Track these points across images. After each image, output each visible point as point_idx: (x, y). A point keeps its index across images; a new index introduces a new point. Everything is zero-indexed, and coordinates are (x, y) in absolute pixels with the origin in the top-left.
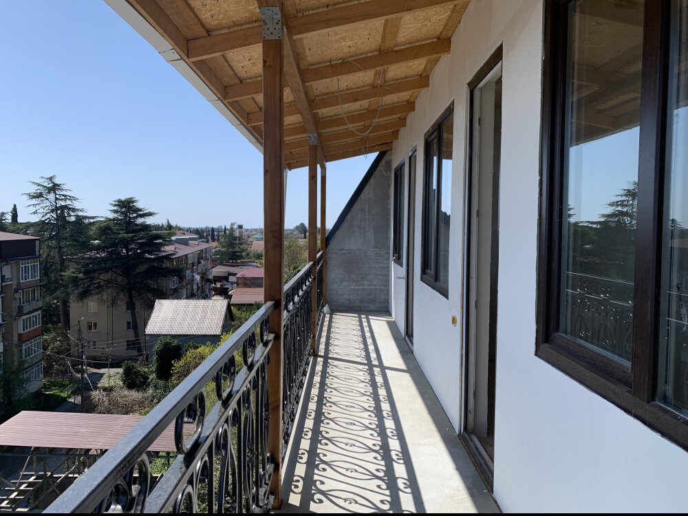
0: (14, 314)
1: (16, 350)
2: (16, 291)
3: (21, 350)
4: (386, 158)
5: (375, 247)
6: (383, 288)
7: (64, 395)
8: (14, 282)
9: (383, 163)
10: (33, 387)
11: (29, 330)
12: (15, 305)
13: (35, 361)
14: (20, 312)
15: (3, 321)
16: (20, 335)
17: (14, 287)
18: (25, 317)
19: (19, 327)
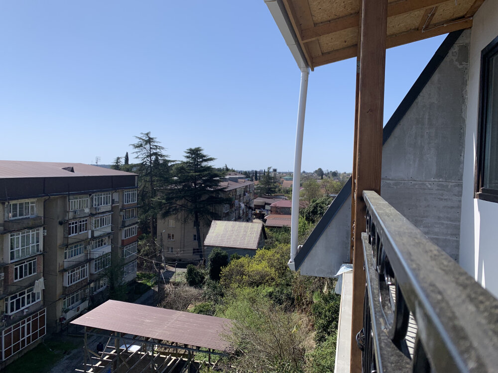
0: (120, 226)
1: (120, 252)
2: (121, 210)
3: (123, 251)
4: (461, 41)
5: (439, 175)
7: (149, 284)
8: (120, 205)
10: (128, 278)
11: (128, 237)
12: (120, 220)
13: (132, 259)
14: (124, 226)
15: (112, 231)
16: (123, 241)
17: (120, 207)
18: (126, 228)
19: (122, 236)
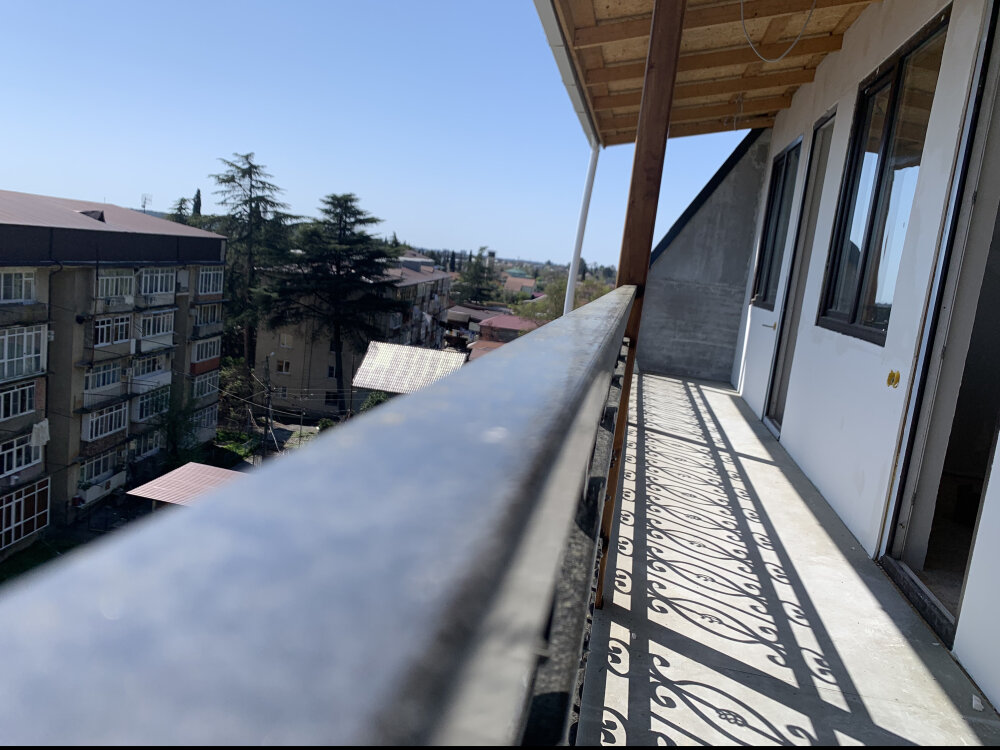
0: (188, 336)
1: (186, 383)
2: (193, 306)
3: (193, 385)
4: (762, 140)
5: (723, 280)
6: (725, 345)
7: (241, 452)
8: (190, 294)
9: (755, 147)
10: (205, 434)
11: (204, 359)
12: (190, 324)
13: (208, 402)
14: (196, 336)
15: (174, 343)
16: (193, 365)
17: (190, 300)
18: (200, 342)
19: (193, 356)
